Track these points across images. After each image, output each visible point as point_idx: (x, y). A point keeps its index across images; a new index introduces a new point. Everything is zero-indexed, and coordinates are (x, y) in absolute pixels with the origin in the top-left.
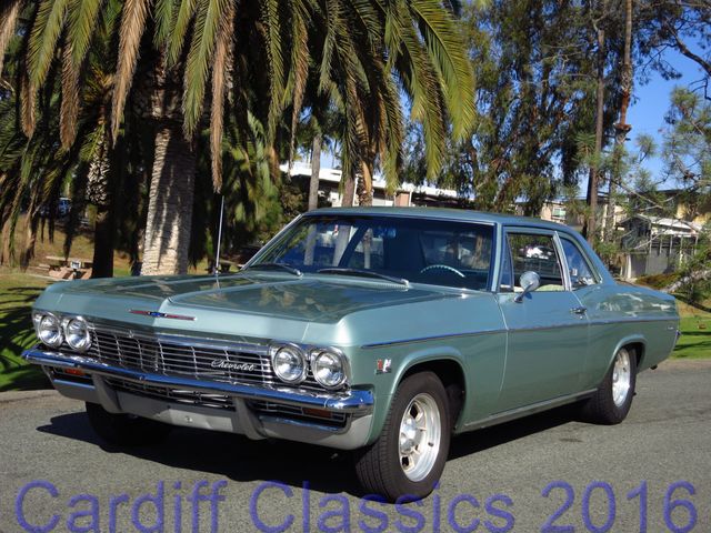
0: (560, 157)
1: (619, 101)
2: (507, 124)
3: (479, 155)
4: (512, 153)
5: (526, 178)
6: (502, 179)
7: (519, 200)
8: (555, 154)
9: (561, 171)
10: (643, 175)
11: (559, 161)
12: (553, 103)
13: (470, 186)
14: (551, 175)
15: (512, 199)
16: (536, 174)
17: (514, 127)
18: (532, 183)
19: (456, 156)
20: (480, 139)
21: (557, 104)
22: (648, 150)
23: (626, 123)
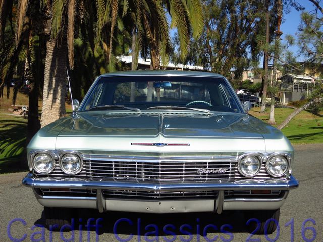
0: (250, 48)
1: (277, 21)
2: (225, 34)
3: (213, 49)
4: (228, 47)
5: (235, 59)
6: (224, 60)
7: (232, 69)
8: (248, 47)
9: (251, 55)
10: (289, 54)
11: (250, 51)
12: (246, 24)
13: (209, 64)
14: (246, 57)
15: (229, 69)
16: (239, 57)
17: (228, 35)
18: (237, 61)
19: (202, 50)
20: (213, 42)
21: (248, 24)
22: (291, 42)
23: (280, 31)
